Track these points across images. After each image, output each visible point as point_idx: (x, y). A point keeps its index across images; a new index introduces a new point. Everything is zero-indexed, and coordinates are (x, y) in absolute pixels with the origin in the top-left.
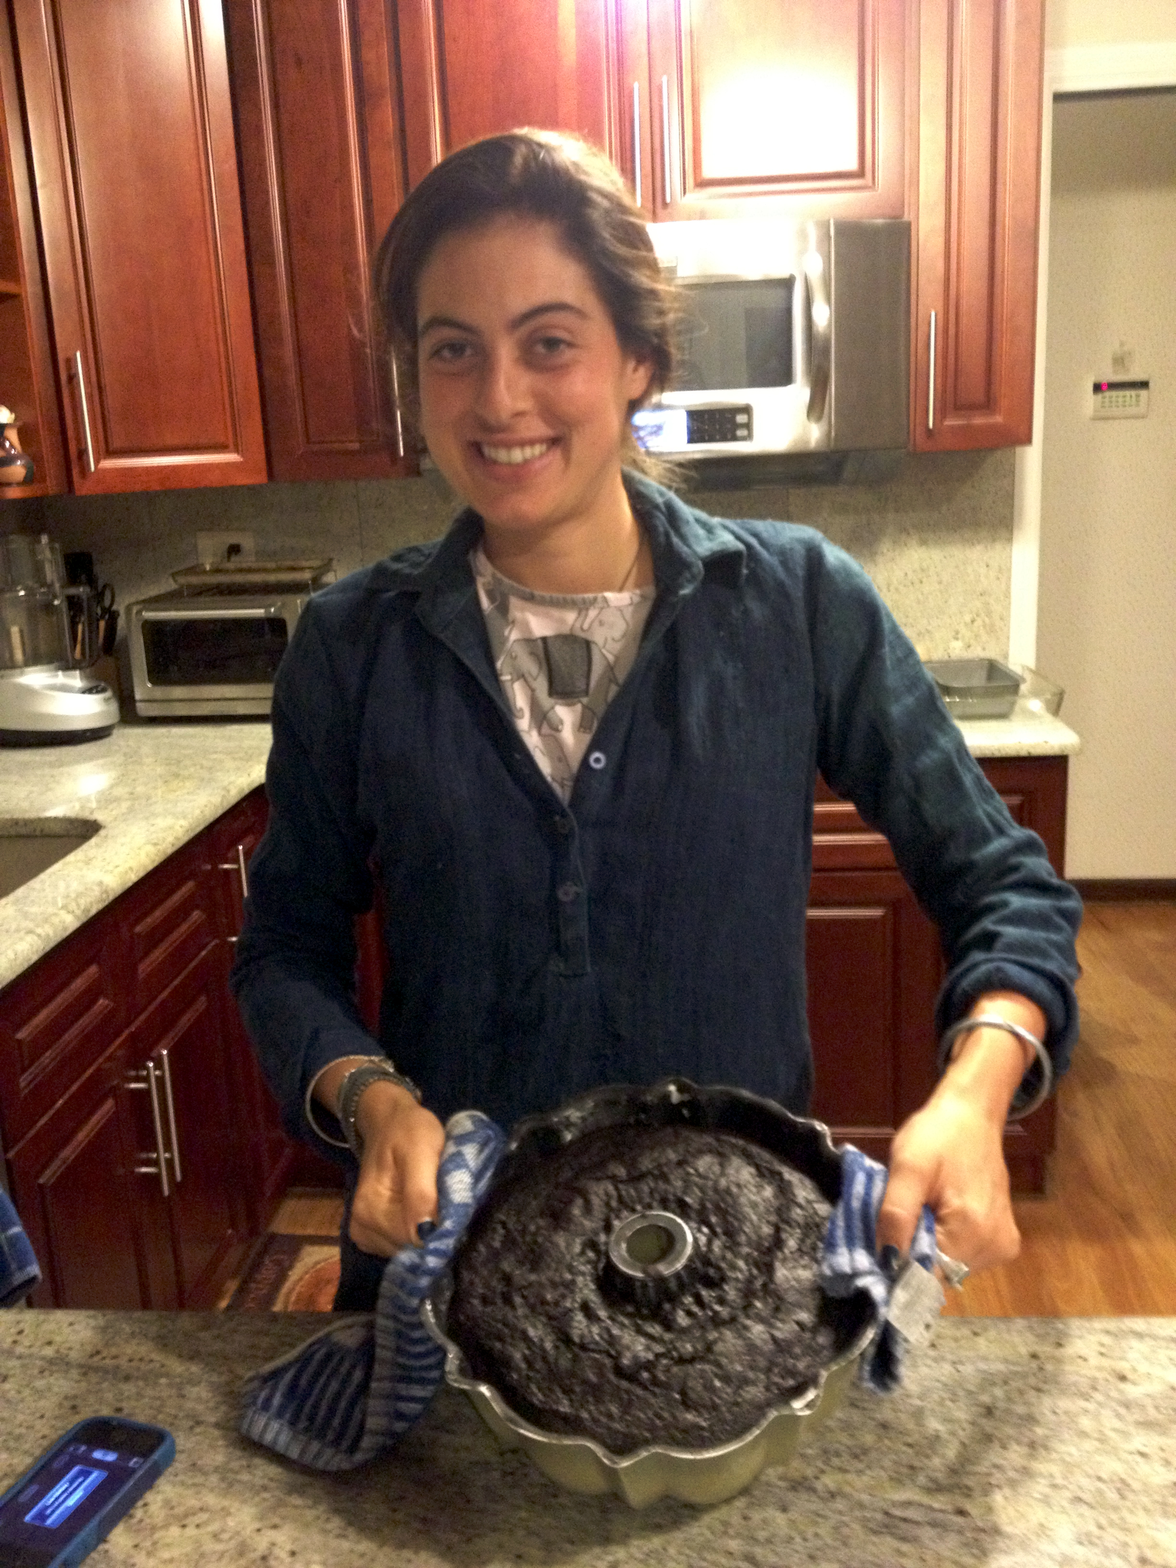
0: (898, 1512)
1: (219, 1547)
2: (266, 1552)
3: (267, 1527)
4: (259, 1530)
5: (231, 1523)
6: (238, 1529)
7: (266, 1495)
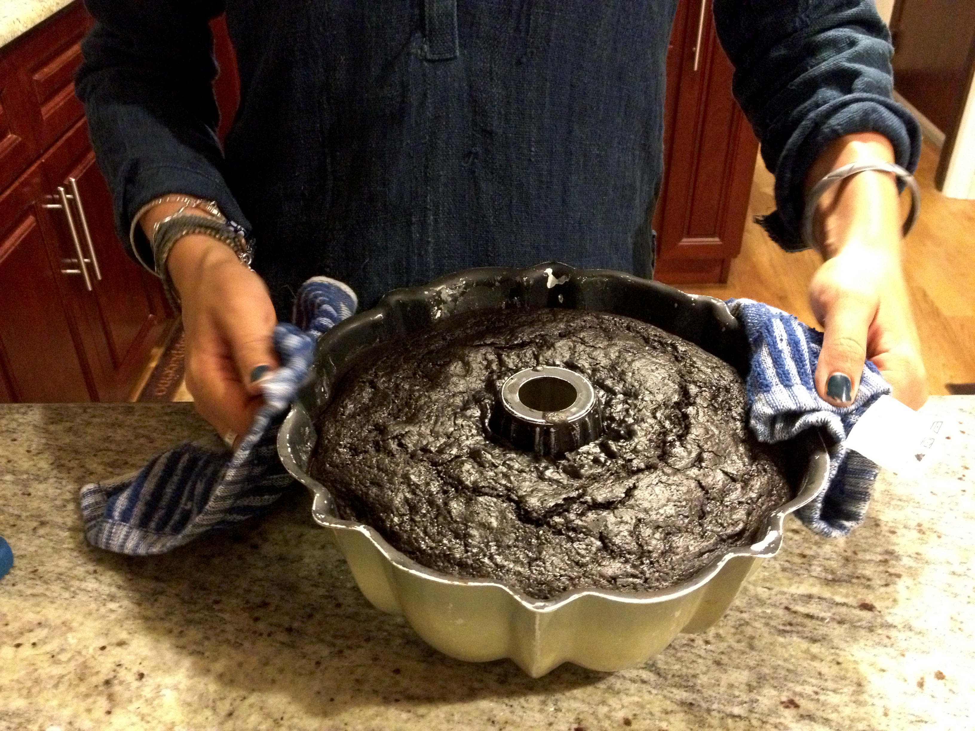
0: (801, 608)
1: (57, 671)
2: (111, 676)
3: (111, 644)
4: (103, 648)
5: (72, 639)
6: (80, 647)
7: (113, 606)
